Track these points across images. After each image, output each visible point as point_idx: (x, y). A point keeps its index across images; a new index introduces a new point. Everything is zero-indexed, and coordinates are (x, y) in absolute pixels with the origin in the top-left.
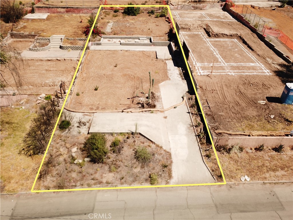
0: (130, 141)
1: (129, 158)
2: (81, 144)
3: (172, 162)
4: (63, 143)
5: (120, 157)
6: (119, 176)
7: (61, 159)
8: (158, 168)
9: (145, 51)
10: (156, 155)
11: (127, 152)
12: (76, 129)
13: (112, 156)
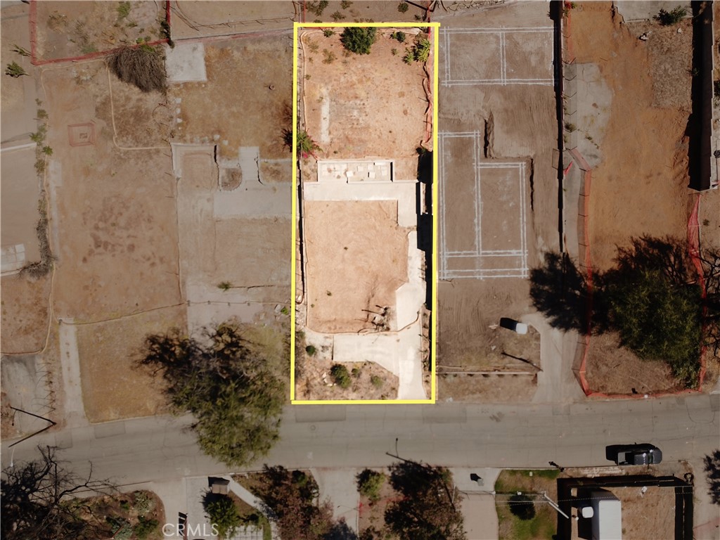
0: (367, 367)
1: (367, 381)
2: (328, 369)
3: (399, 385)
4: (314, 367)
5: (359, 380)
6: (360, 396)
7: (316, 382)
8: (388, 389)
9: (382, 201)
10: (387, 380)
11: (365, 376)
12: (321, 353)
13: (354, 380)
